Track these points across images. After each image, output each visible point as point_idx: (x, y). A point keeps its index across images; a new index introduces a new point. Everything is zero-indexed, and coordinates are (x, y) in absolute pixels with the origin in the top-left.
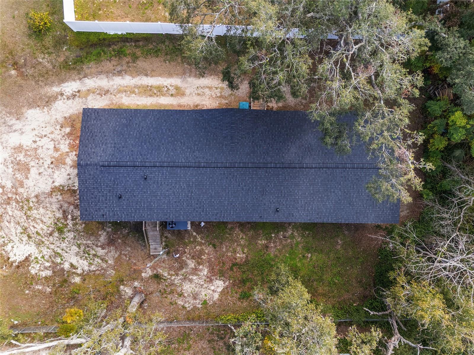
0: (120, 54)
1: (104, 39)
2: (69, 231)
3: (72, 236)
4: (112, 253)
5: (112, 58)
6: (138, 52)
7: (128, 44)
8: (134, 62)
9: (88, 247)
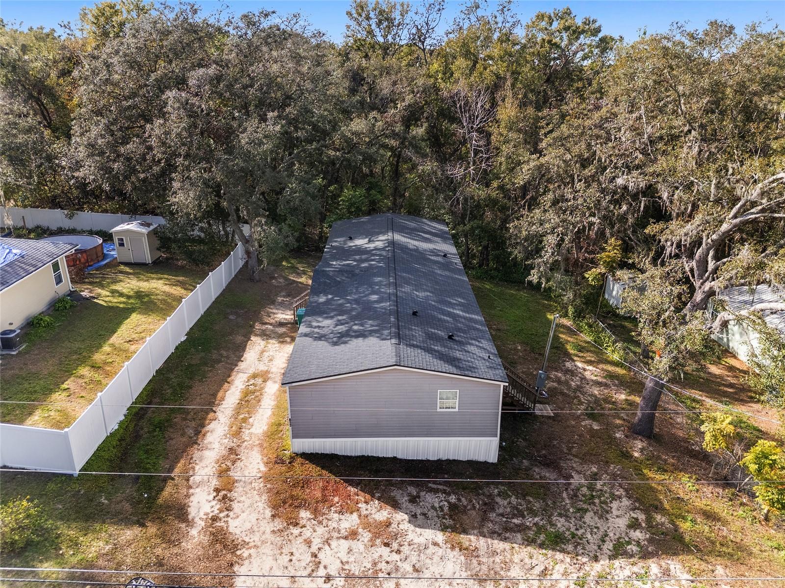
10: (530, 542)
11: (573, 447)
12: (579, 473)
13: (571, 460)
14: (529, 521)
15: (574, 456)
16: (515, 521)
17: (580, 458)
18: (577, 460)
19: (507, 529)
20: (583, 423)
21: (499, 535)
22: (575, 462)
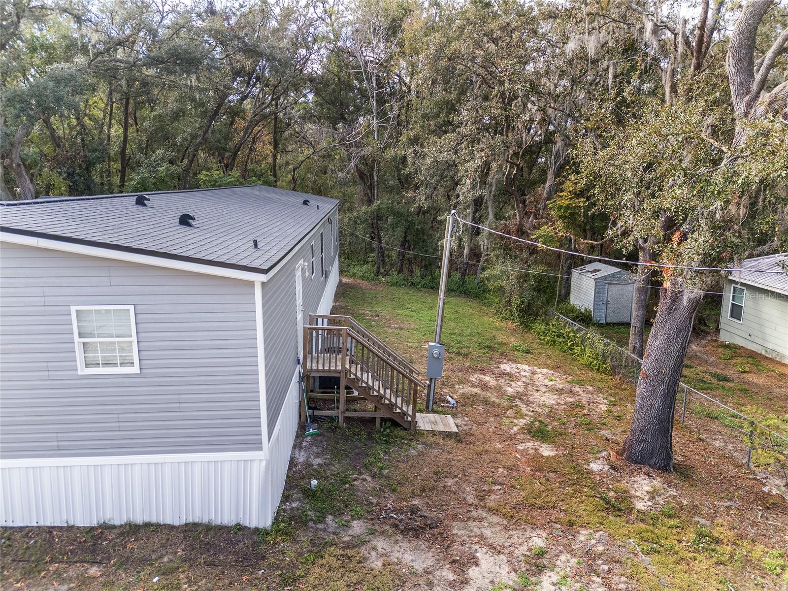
11: (490, 491)
12: (495, 550)
13: (482, 519)
15: (490, 510)
17: (504, 516)
18: (495, 519)
20: (521, 447)
22: (491, 525)
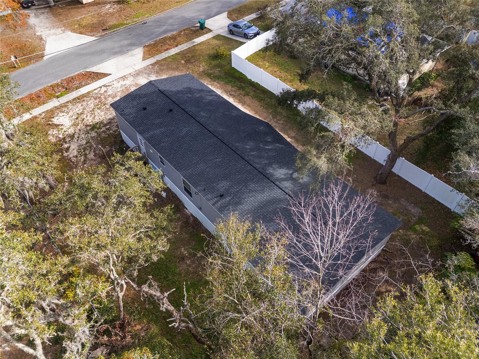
0: (241, 88)
1: (242, 78)
2: (96, 132)
3: (93, 136)
4: (94, 162)
5: (235, 87)
6: (252, 94)
7: (251, 87)
8: (244, 96)
9: (90, 147)
10: (101, 122)
14: (104, 129)
16: (108, 127)
19: (110, 122)
21: (112, 119)
